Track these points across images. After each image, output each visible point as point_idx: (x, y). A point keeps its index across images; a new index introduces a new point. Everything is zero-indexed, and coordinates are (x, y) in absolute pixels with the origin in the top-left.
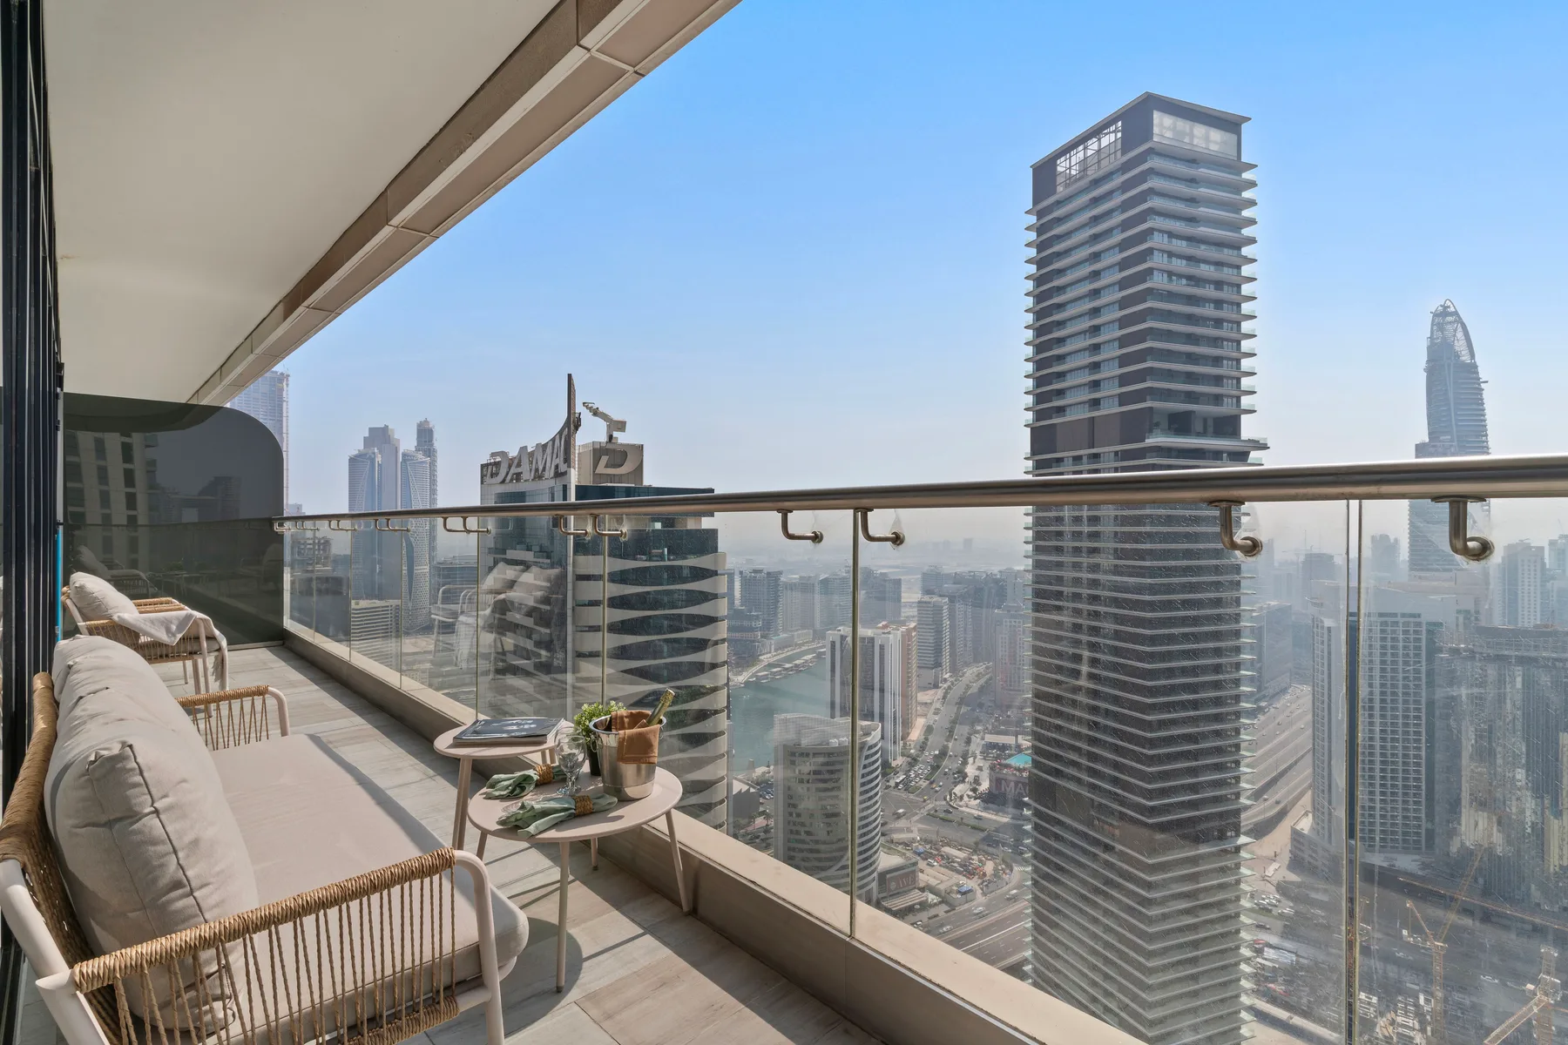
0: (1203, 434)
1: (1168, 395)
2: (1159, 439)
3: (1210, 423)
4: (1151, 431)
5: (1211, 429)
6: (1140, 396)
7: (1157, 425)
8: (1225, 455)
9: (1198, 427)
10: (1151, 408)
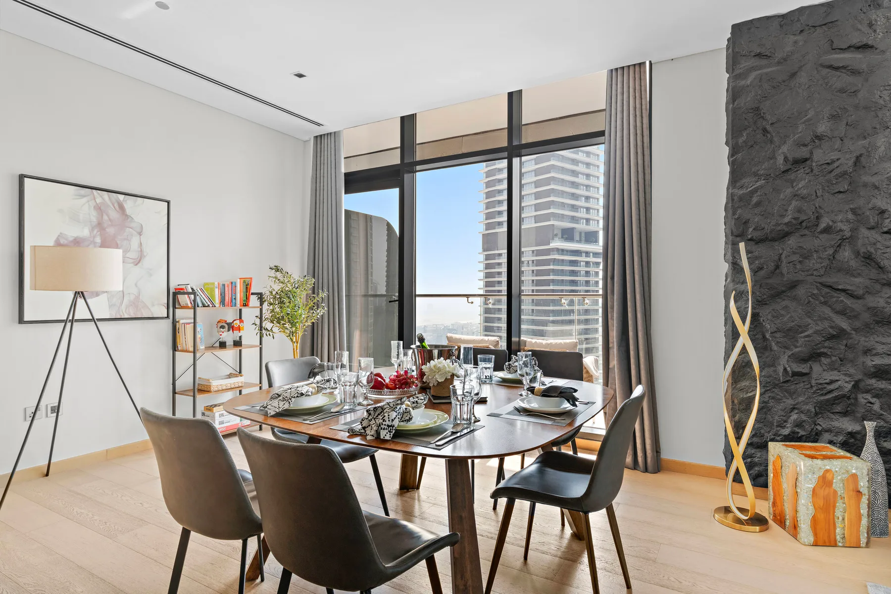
0: (580, 241)
1: (562, 217)
2: (556, 244)
3: (583, 235)
4: (553, 239)
5: (583, 239)
6: (547, 217)
7: (556, 235)
8: (591, 254)
9: (577, 237)
10: (553, 225)
